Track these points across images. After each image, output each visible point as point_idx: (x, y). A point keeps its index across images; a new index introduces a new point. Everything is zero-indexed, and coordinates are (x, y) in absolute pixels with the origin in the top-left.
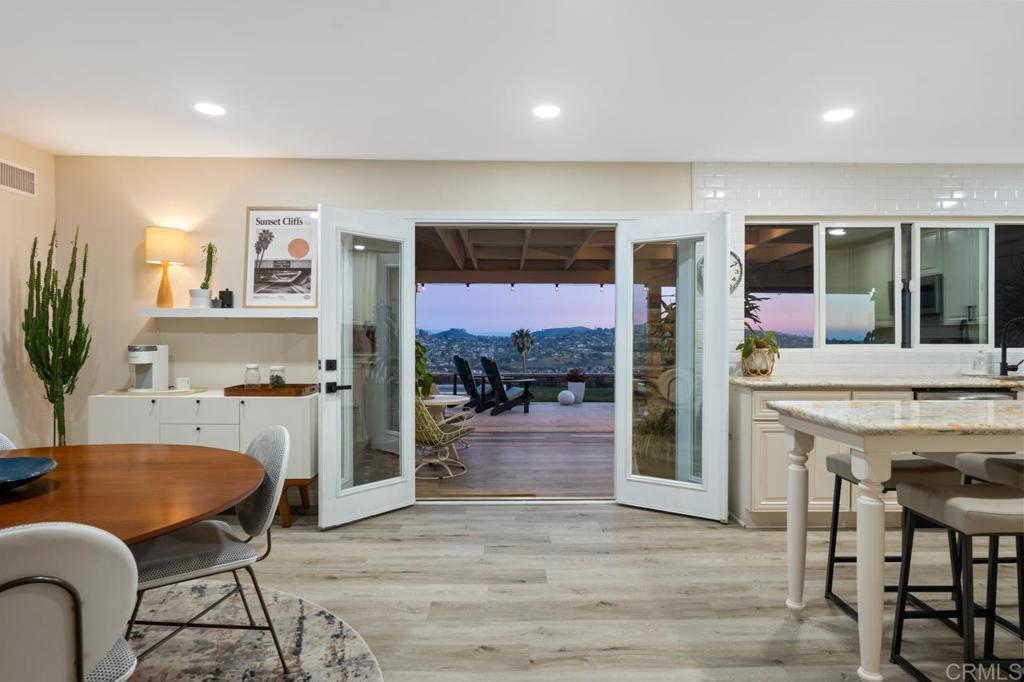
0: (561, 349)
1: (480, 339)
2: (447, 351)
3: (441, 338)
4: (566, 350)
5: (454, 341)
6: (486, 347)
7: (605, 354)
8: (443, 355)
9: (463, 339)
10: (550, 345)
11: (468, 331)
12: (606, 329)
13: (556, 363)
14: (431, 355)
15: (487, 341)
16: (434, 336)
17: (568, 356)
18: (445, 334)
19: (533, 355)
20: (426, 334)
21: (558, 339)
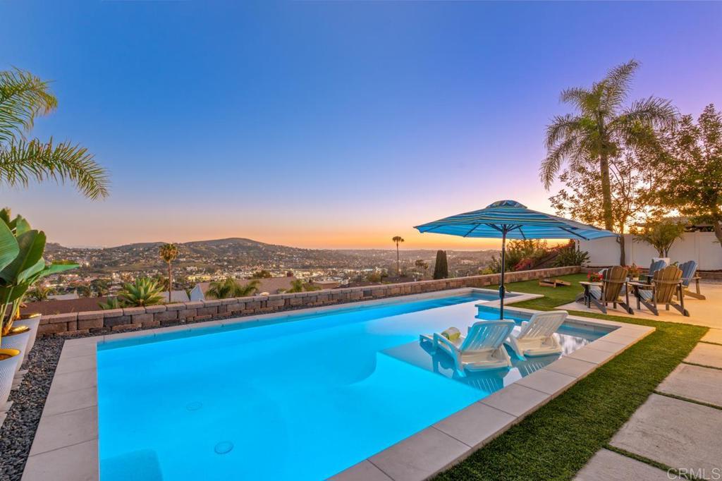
0: (147, 257)
1: (75, 250)
4: (151, 258)
6: (81, 257)
7: (181, 260)
9: (57, 251)
10: (138, 255)
11: (62, 244)
12: (180, 244)
13: (143, 266)
15: (82, 252)
17: (153, 262)
19: (124, 262)
21: (144, 251)
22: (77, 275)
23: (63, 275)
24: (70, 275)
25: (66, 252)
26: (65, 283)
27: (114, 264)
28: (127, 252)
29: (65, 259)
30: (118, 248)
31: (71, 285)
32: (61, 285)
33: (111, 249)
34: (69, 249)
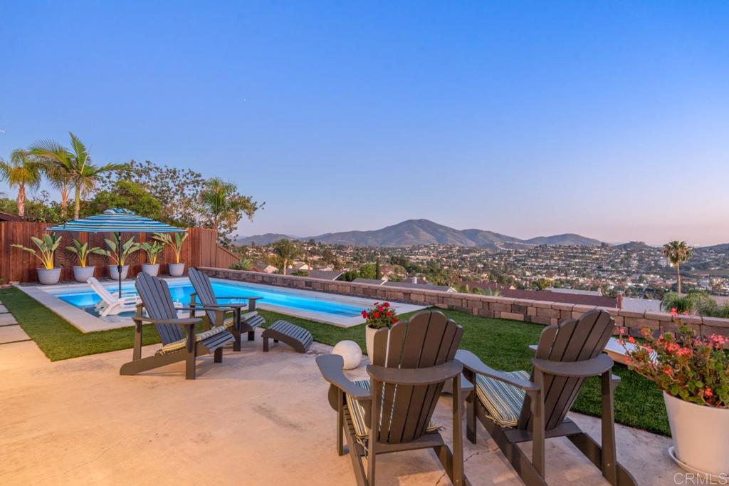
1: (659, 249)
2: (626, 259)
3: (621, 249)
5: (633, 252)
8: (622, 262)
9: (641, 250)
11: (647, 244)
14: (611, 261)
16: (615, 247)
18: (625, 246)
20: (607, 245)
22: (658, 277)
23: (645, 275)
24: (652, 276)
25: (650, 251)
26: (644, 283)
27: (705, 267)
28: (723, 252)
29: (648, 258)
30: (711, 248)
31: (651, 286)
32: (642, 285)
33: (700, 249)
34: (654, 248)
